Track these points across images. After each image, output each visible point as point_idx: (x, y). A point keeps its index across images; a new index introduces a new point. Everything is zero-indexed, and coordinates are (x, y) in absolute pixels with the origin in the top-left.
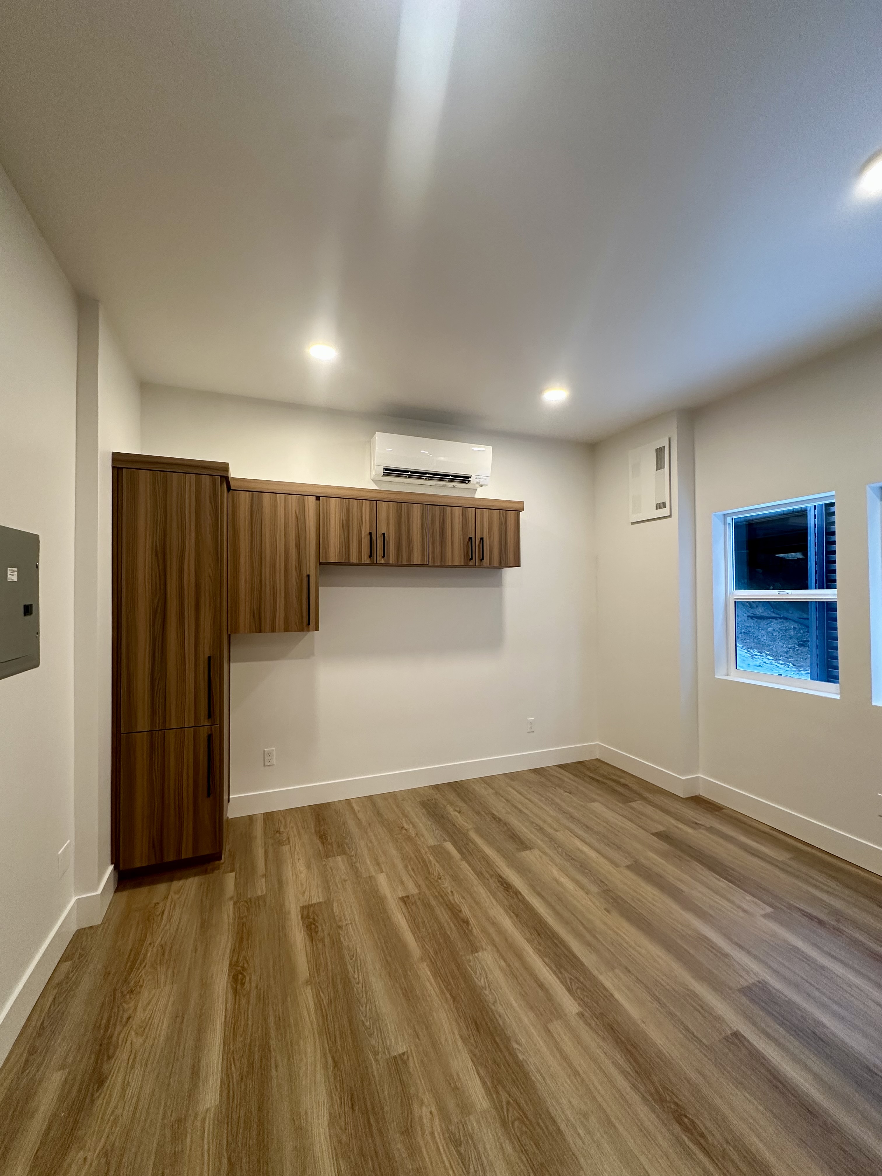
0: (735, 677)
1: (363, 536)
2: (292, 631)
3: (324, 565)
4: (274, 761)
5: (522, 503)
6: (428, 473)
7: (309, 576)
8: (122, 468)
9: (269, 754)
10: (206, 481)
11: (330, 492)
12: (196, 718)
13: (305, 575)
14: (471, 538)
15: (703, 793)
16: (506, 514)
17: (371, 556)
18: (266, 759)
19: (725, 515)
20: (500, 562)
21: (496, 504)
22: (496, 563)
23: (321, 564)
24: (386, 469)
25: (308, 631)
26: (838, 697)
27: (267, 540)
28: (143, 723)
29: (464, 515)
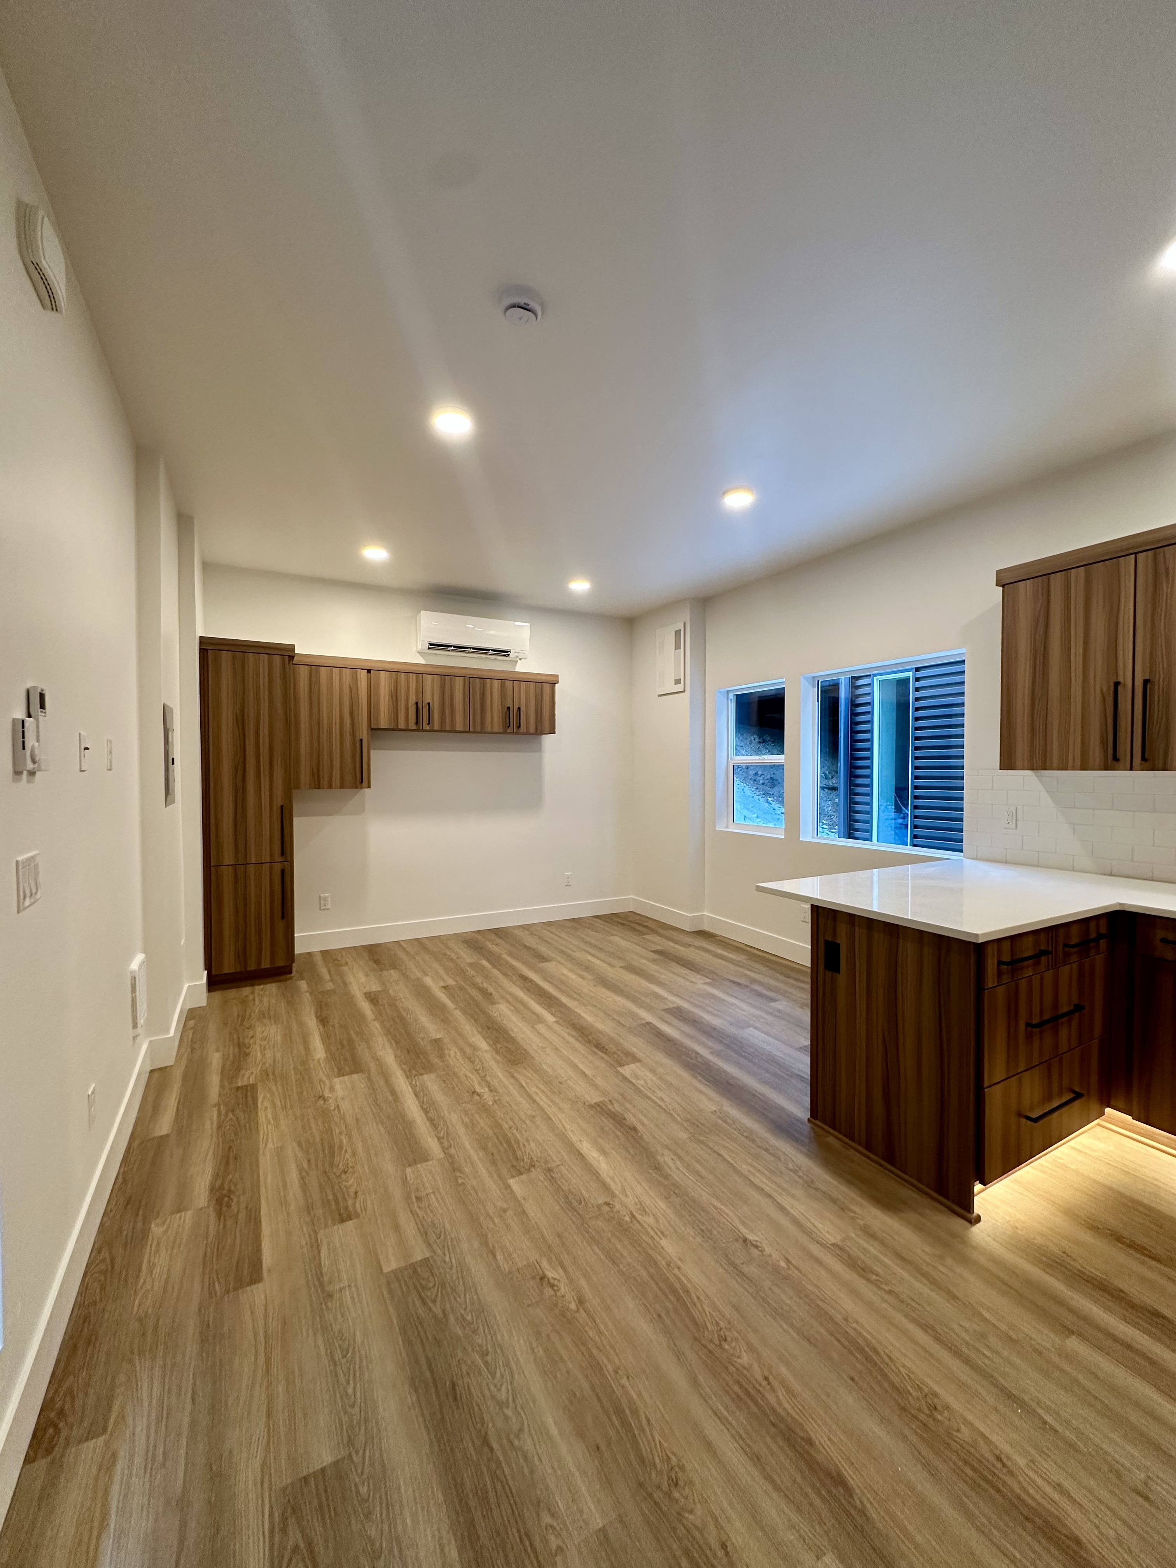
0: (732, 829)
1: (410, 705)
2: (346, 788)
3: (374, 730)
4: (329, 906)
5: (557, 676)
6: (470, 648)
7: (361, 740)
8: (207, 650)
9: (325, 899)
10: (277, 660)
11: (379, 666)
12: (271, 855)
13: (358, 739)
14: (509, 708)
15: (706, 927)
16: (542, 687)
17: (417, 723)
18: (322, 904)
19: (728, 692)
20: (536, 729)
21: (532, 677)
22: (532, 730)
23: (372, 729)
24: (431, 644)
25: (361, 788)
26: (783, 837)
27: (325, 709)
28: (228, 858)
29: (503, 687)
